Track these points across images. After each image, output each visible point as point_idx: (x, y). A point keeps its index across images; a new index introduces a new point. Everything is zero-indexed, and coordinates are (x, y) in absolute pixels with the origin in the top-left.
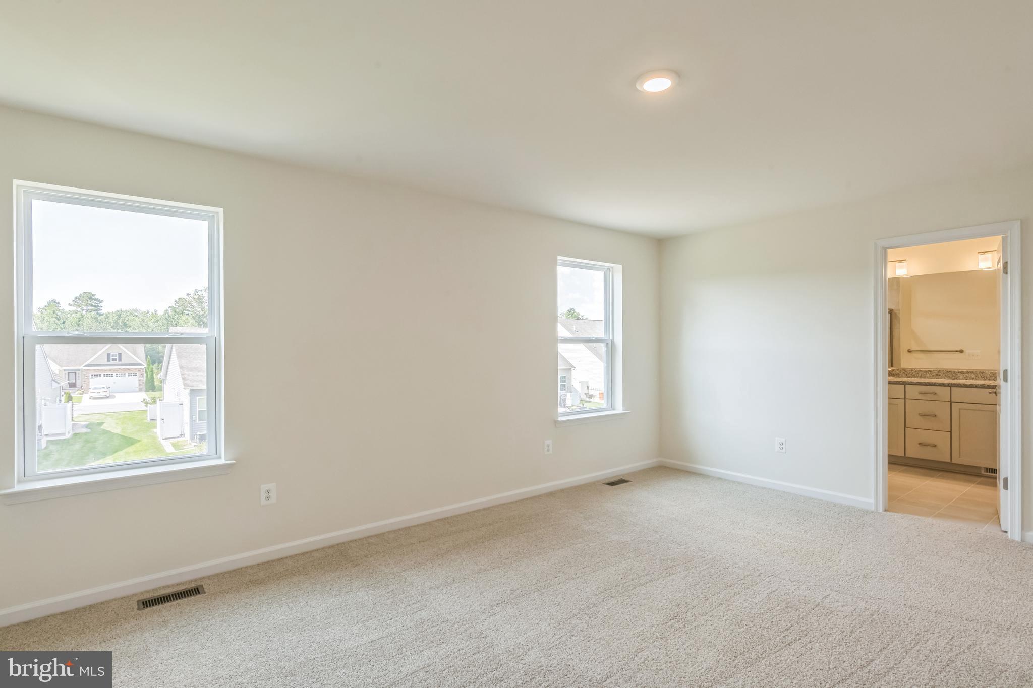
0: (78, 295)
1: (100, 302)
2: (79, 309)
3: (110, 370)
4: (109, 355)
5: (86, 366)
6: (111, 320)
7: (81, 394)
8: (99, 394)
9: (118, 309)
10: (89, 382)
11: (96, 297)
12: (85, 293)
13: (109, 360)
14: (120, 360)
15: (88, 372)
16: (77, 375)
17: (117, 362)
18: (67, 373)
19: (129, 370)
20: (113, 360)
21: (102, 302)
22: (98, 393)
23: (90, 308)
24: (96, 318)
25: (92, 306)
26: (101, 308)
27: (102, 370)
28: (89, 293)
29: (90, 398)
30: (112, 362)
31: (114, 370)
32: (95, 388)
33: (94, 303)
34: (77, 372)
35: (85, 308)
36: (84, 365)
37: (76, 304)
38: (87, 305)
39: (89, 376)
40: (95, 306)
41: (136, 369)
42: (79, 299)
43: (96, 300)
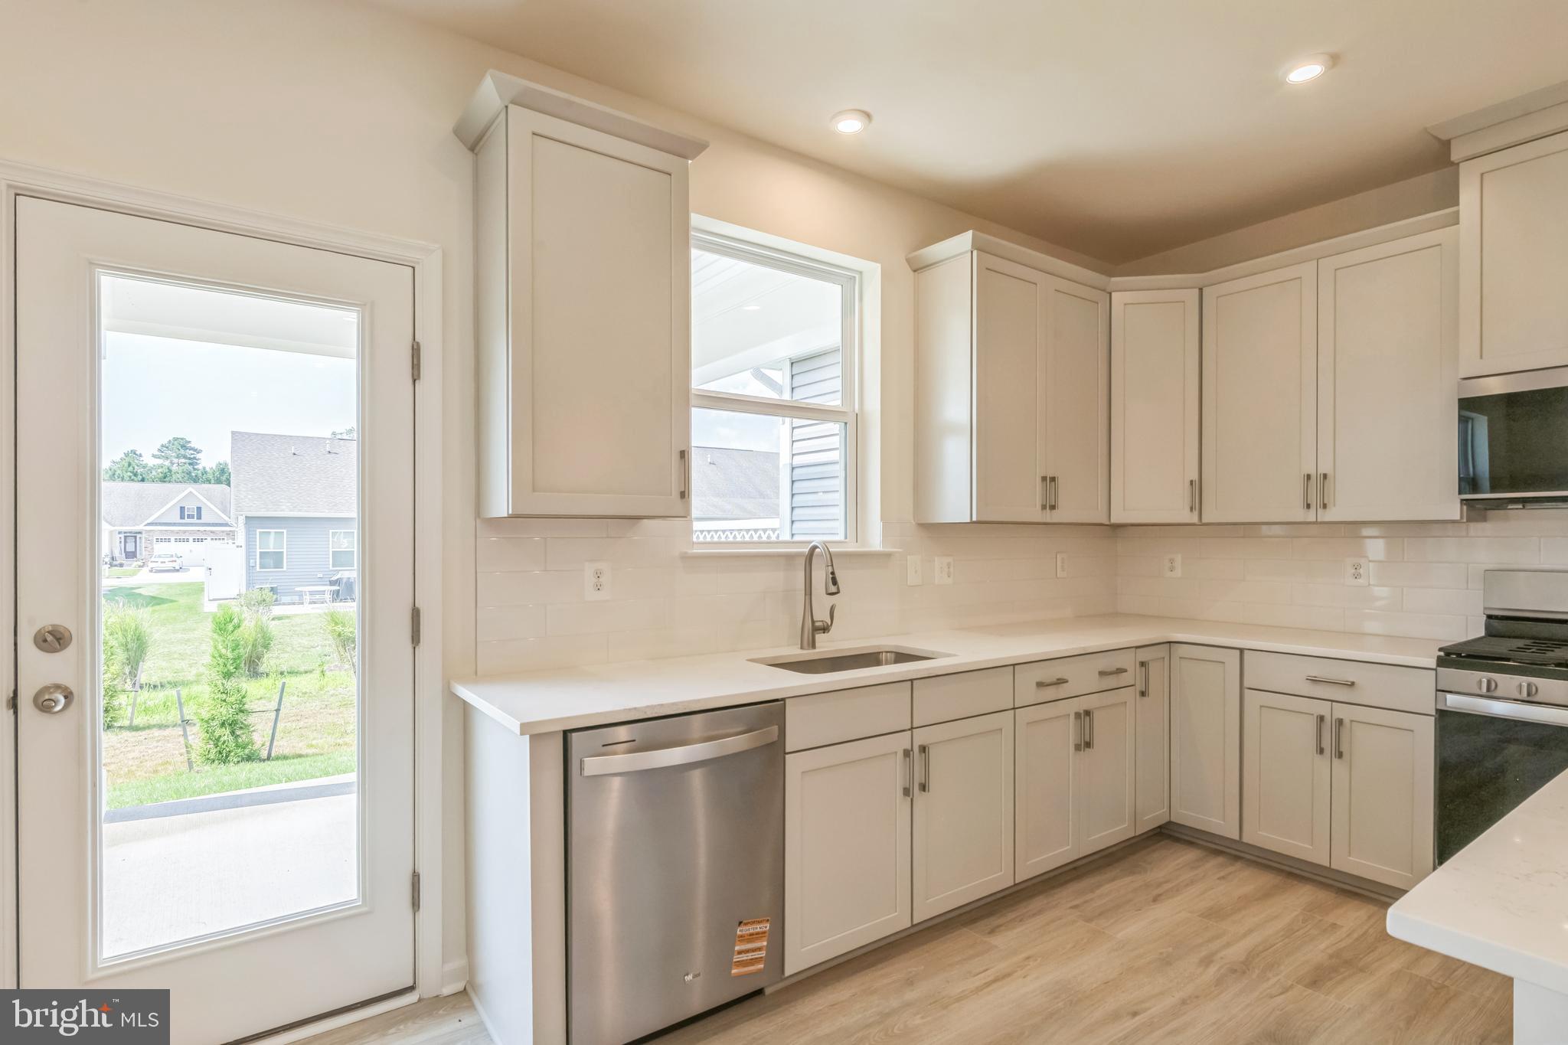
0: (165, 442)
1: (198, 453)
2: (167, 463)
3: (185, 532)
4: (182, 509)
5: (148, 524)
6: (211, 477)
7: (140, 566)
8: (163, 565)
9: (222, 462)
10: (153, 548)
11: (192, 445)
12: (176, 439)
13: (182, 517)
14: (199, 518)
15: (151, 534)
16: (138, 539)
17: (195, 521)
18: (122, 536)
19: (212, 532)
20: (189, 516)
21: (199, 452)
22: (162, 562)
23: (183, 460)
24: (189, 473)
25: (185, 457)
26: (198, 462)
27: (172, 531)
28: (182, 439)
29: (151, 571)
30: (187, 520)
31: (192, 532)
32: (160, 556)
33: (188, 453)
34: (138, 536)
35: (176, 460)
36: (146, 522)
37: (163, 454)
38: (178, 457)
39: (153, 540)
40: (190, 459)
41: (223, 532)
42: (167, 448)
43: (191, 449)
